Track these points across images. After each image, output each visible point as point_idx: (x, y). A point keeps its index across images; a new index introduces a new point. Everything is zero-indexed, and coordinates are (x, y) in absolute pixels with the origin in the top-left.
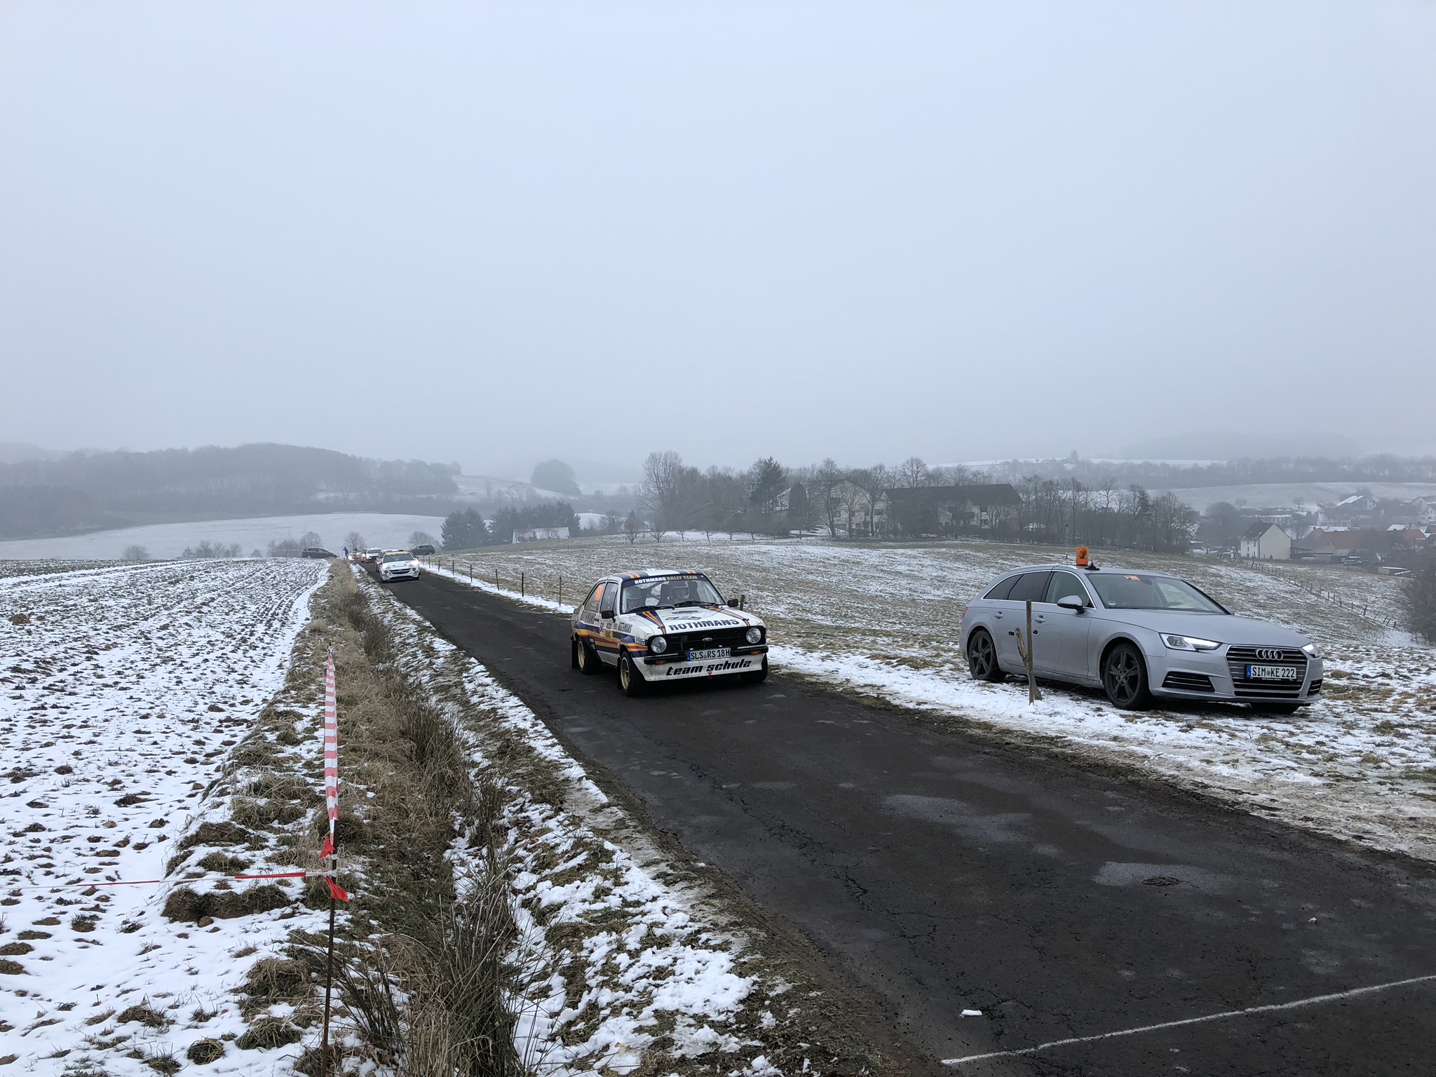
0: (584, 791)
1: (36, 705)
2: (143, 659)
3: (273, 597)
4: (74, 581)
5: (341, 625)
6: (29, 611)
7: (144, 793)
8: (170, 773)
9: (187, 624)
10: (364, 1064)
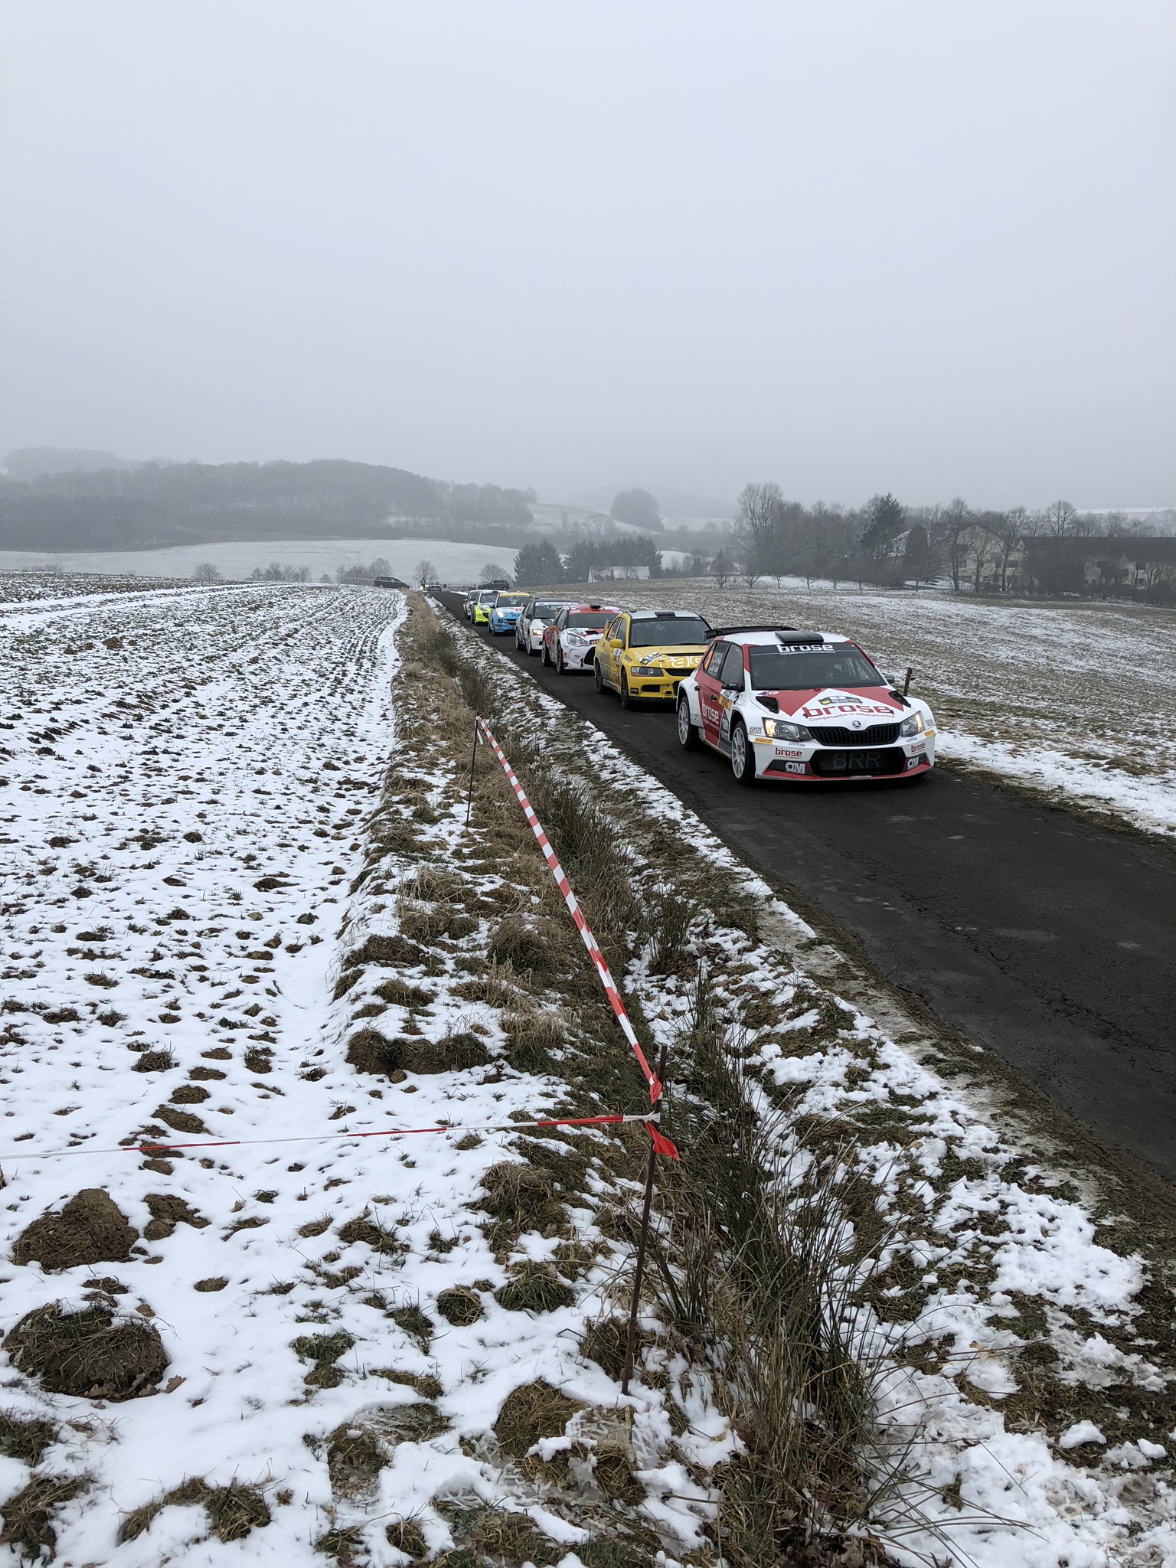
0: (779, 917)
1: (146, 748)
2: (243, 699)
3: (357, 632)
4: (156, 602)
5: (435, 670)
6: (121, 635)
7: (282, 875)
8: (302, 848)
9: (275, 657)
10: (673, 1361)
